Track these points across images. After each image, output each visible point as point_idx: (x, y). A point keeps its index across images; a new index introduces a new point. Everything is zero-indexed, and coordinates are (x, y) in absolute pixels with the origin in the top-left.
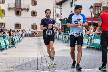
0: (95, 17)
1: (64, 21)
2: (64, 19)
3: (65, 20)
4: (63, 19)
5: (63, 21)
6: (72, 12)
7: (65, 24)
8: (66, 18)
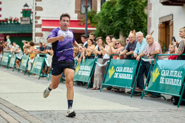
0: (79, 19)
1: (6, 26)
2: (6, 20)
3: (9, 22)
4: (4, 19)
5: (4, 24)
6: (26, 5)
7: (7, 31)
8: (9, 18)
